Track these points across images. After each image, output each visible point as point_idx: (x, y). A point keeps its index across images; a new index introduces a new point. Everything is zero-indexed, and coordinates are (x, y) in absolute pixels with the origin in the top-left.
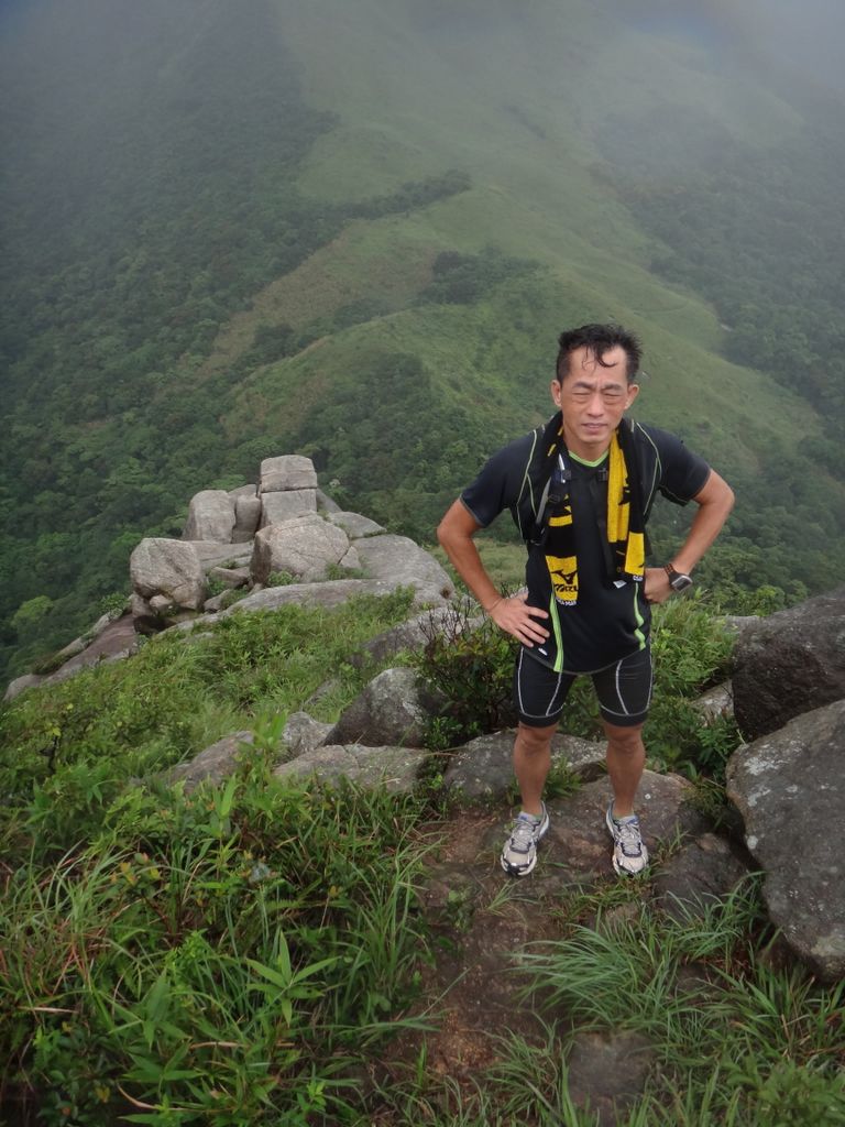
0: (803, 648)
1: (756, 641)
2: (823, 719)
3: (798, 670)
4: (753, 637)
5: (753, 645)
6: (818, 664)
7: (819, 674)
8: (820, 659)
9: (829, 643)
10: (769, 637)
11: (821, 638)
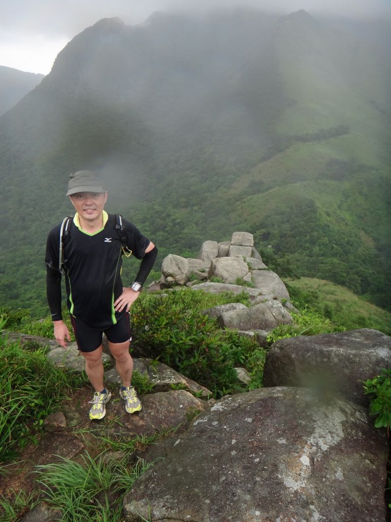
0: (291, 356)
1: (278, 347)
7: (294, 371)
8: (296, 363)
10: (283, 347)
11: (300, 353)
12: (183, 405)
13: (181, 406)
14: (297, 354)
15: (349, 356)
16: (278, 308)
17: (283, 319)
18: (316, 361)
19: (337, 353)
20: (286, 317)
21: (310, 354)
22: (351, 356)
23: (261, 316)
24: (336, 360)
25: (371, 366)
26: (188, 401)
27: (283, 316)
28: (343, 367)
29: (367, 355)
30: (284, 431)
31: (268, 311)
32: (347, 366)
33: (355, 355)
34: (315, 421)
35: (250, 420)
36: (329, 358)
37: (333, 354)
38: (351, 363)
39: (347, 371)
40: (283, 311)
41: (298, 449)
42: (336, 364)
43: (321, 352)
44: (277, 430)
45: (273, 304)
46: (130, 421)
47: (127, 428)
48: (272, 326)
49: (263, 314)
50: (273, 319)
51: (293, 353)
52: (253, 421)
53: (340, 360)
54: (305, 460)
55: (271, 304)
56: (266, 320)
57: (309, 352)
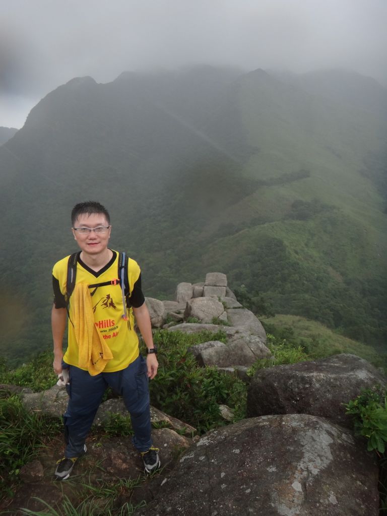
0: (274, 385)
1: (259, 377)
2: (247, 424)
3: (270, 396)
4: (259, 375)
5: (258, 379)
6: (278, 395)
7: (277, 400)
8: (279, 392)
9: (284, 384)
10: (264, 376)
11: (282, 381)
12: (167, 443)
13: (165, 445)
14: (279, 382)
15: (330, 380)
16: (256, 343)
17: (261, 354)
18: (298, 388)
19: (318, 378)
20: (265, 351)
21: (292, 381)
22: (332, 380)
23: (240, 352)
24: (317, 385)
25: (352, 388)
26: (172, 439)
27: (261, 351)
28: (325, 392)
29: (348, 378)
30: (273, 459)
31: (246, 347)
32: (328, 390)
33: (335, 379)
34: (303, 446)
35: (237, 451)
36: (311, 384)
37: (314, 380)
38: (332, 387)
39: (329, 396)
40: (261, 346)
41: (288, 475)
42: (318, 390)
43: (303, 378)
44: (266, 458)
45: (251, 339)
46: (112, 465)
47: (110, 473)
48: (252, 361)
49: (242, 350)
50: (251, 354)
51: (275, 382)
52: (241, 452)
53: (322, 385)
54: (297, 486)
55: (249, 339)
56: (245, 356)
57: (290, 379)
